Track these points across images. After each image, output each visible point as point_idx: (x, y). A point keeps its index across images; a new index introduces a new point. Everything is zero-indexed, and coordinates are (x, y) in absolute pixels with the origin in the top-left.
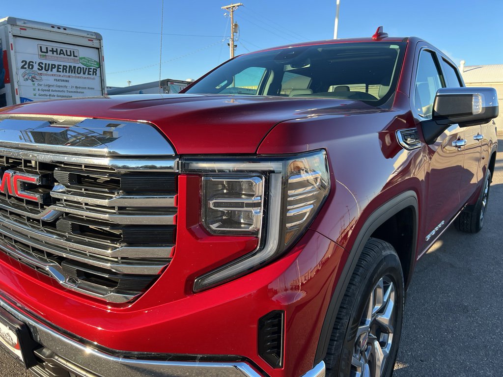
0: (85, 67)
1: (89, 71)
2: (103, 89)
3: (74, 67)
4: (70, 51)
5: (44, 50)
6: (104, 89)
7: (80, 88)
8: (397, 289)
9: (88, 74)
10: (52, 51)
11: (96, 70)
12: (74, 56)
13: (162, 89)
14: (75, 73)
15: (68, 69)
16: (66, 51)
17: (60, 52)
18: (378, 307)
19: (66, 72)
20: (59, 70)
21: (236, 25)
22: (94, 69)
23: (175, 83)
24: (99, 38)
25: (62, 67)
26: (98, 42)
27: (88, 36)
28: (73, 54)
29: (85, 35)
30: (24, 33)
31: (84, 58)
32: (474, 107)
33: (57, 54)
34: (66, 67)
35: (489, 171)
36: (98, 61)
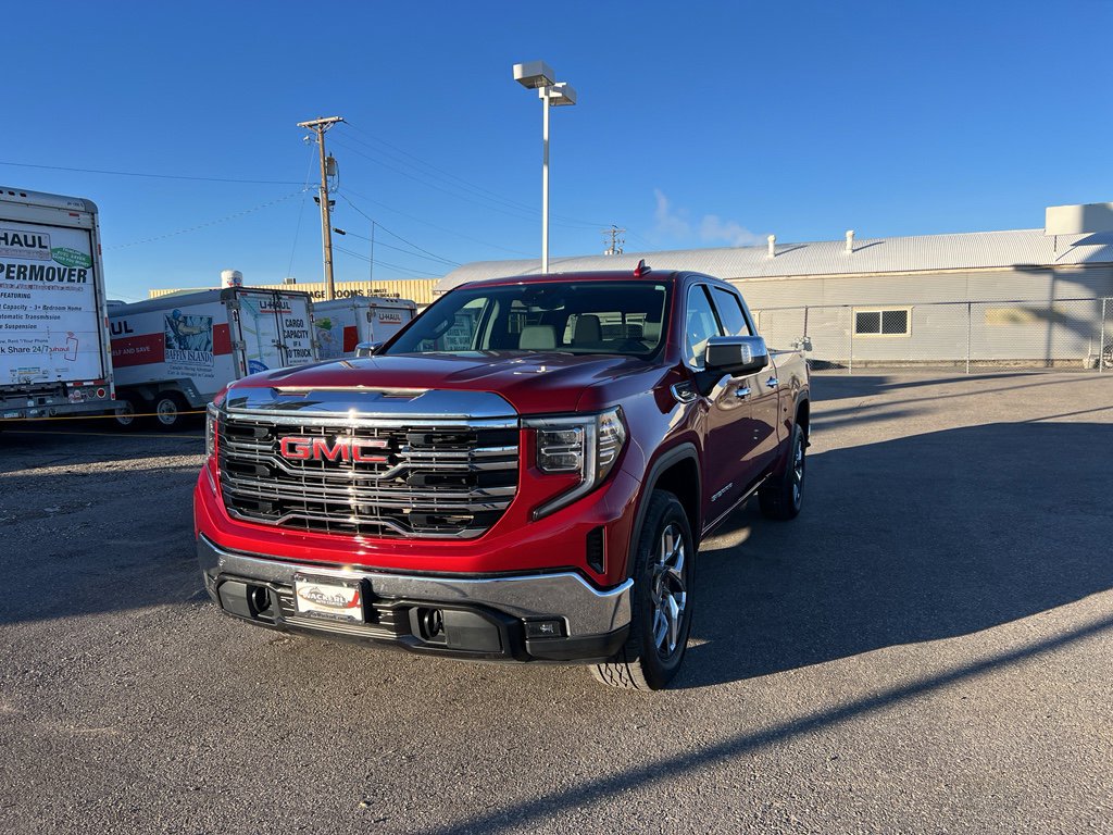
0: (62, 267)
1: (70, 275)
2: (98, 309)
3: (42, 268)
4: (34, 237)
6: (102, 309)
7: (51, 308)
8: (685, 542)
9: (69, 280)
11: (85, 273)
12: (41, 246)
13: (225, 306)
14: (42, 279)
15: (28, 273)
16: (25, 237)
17: (13, 239)
18: (670, 554)
19: (25, 278)
20: (11, 275)
21: (331, 161)
22: (80, 271)
23: (249, 294)
24: (91, 210)
25: (16, 269)
26: (88, 217)
27: (69, 207)
28: (38, 242)
29: (64, 205)
31: (61, 249)
32: (743, 357)
33: (7, 244)
34: (25, 268)
35: (799, 427)
36: (89, 254)
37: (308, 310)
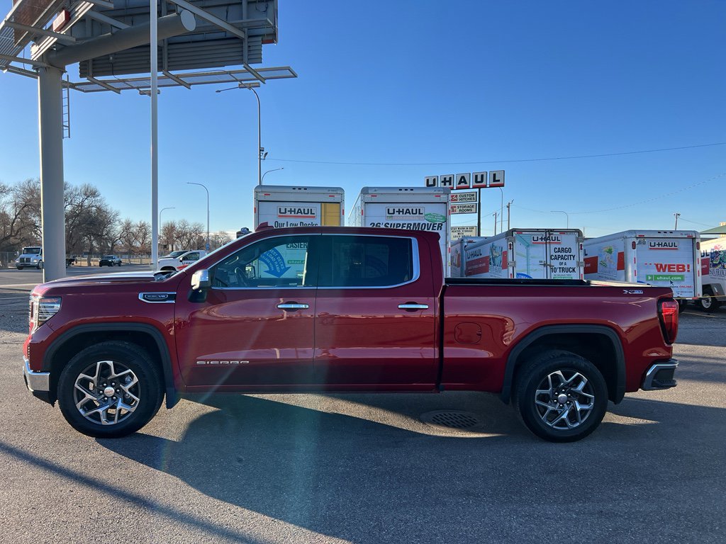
0: (430, 223)
1: (433, 226)
2: (446, 243)
3: (419, 224)
4: (416, 210)
5: (391, 211)
9: (433, 229)
10: (399, 212)
11: (442, 225)
12: (420, 214)
14: (419, 230)
16: (412, 209)
17: (406, 211)
22: (439, 224)
23: (523, 233)
24: (447, 193)
25: (406, 226)
26: (446, 196)
27: (435, 192)
28: (418, 212)
29: (431, 192)
30: (374, 200)
31: (430, 214)
34: (411, 225)
36: (444, 215)
37: (578, 241)
